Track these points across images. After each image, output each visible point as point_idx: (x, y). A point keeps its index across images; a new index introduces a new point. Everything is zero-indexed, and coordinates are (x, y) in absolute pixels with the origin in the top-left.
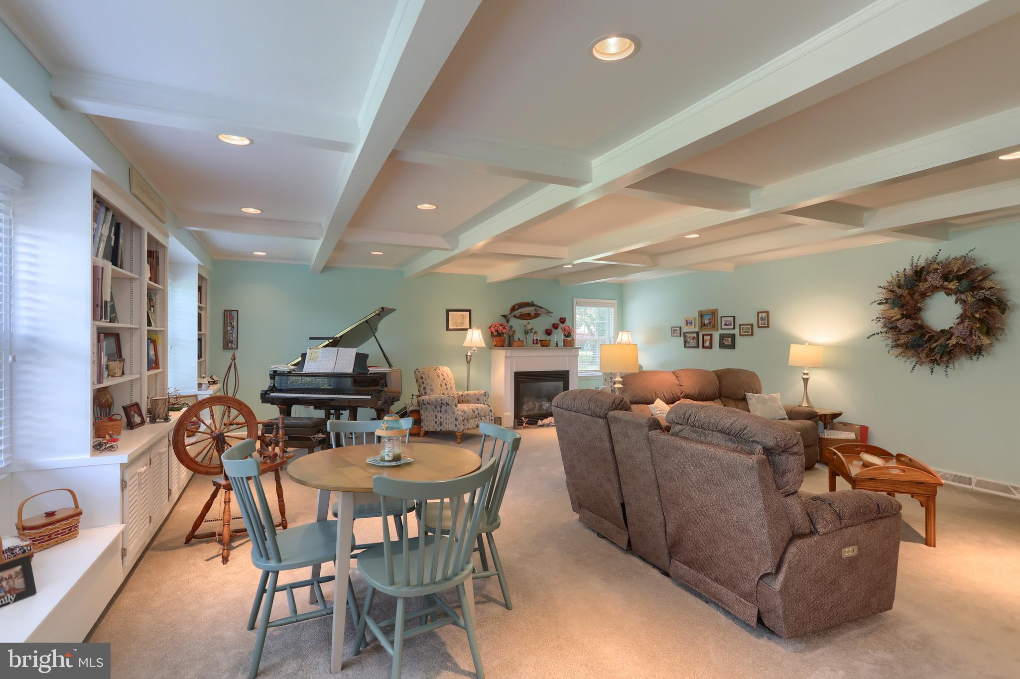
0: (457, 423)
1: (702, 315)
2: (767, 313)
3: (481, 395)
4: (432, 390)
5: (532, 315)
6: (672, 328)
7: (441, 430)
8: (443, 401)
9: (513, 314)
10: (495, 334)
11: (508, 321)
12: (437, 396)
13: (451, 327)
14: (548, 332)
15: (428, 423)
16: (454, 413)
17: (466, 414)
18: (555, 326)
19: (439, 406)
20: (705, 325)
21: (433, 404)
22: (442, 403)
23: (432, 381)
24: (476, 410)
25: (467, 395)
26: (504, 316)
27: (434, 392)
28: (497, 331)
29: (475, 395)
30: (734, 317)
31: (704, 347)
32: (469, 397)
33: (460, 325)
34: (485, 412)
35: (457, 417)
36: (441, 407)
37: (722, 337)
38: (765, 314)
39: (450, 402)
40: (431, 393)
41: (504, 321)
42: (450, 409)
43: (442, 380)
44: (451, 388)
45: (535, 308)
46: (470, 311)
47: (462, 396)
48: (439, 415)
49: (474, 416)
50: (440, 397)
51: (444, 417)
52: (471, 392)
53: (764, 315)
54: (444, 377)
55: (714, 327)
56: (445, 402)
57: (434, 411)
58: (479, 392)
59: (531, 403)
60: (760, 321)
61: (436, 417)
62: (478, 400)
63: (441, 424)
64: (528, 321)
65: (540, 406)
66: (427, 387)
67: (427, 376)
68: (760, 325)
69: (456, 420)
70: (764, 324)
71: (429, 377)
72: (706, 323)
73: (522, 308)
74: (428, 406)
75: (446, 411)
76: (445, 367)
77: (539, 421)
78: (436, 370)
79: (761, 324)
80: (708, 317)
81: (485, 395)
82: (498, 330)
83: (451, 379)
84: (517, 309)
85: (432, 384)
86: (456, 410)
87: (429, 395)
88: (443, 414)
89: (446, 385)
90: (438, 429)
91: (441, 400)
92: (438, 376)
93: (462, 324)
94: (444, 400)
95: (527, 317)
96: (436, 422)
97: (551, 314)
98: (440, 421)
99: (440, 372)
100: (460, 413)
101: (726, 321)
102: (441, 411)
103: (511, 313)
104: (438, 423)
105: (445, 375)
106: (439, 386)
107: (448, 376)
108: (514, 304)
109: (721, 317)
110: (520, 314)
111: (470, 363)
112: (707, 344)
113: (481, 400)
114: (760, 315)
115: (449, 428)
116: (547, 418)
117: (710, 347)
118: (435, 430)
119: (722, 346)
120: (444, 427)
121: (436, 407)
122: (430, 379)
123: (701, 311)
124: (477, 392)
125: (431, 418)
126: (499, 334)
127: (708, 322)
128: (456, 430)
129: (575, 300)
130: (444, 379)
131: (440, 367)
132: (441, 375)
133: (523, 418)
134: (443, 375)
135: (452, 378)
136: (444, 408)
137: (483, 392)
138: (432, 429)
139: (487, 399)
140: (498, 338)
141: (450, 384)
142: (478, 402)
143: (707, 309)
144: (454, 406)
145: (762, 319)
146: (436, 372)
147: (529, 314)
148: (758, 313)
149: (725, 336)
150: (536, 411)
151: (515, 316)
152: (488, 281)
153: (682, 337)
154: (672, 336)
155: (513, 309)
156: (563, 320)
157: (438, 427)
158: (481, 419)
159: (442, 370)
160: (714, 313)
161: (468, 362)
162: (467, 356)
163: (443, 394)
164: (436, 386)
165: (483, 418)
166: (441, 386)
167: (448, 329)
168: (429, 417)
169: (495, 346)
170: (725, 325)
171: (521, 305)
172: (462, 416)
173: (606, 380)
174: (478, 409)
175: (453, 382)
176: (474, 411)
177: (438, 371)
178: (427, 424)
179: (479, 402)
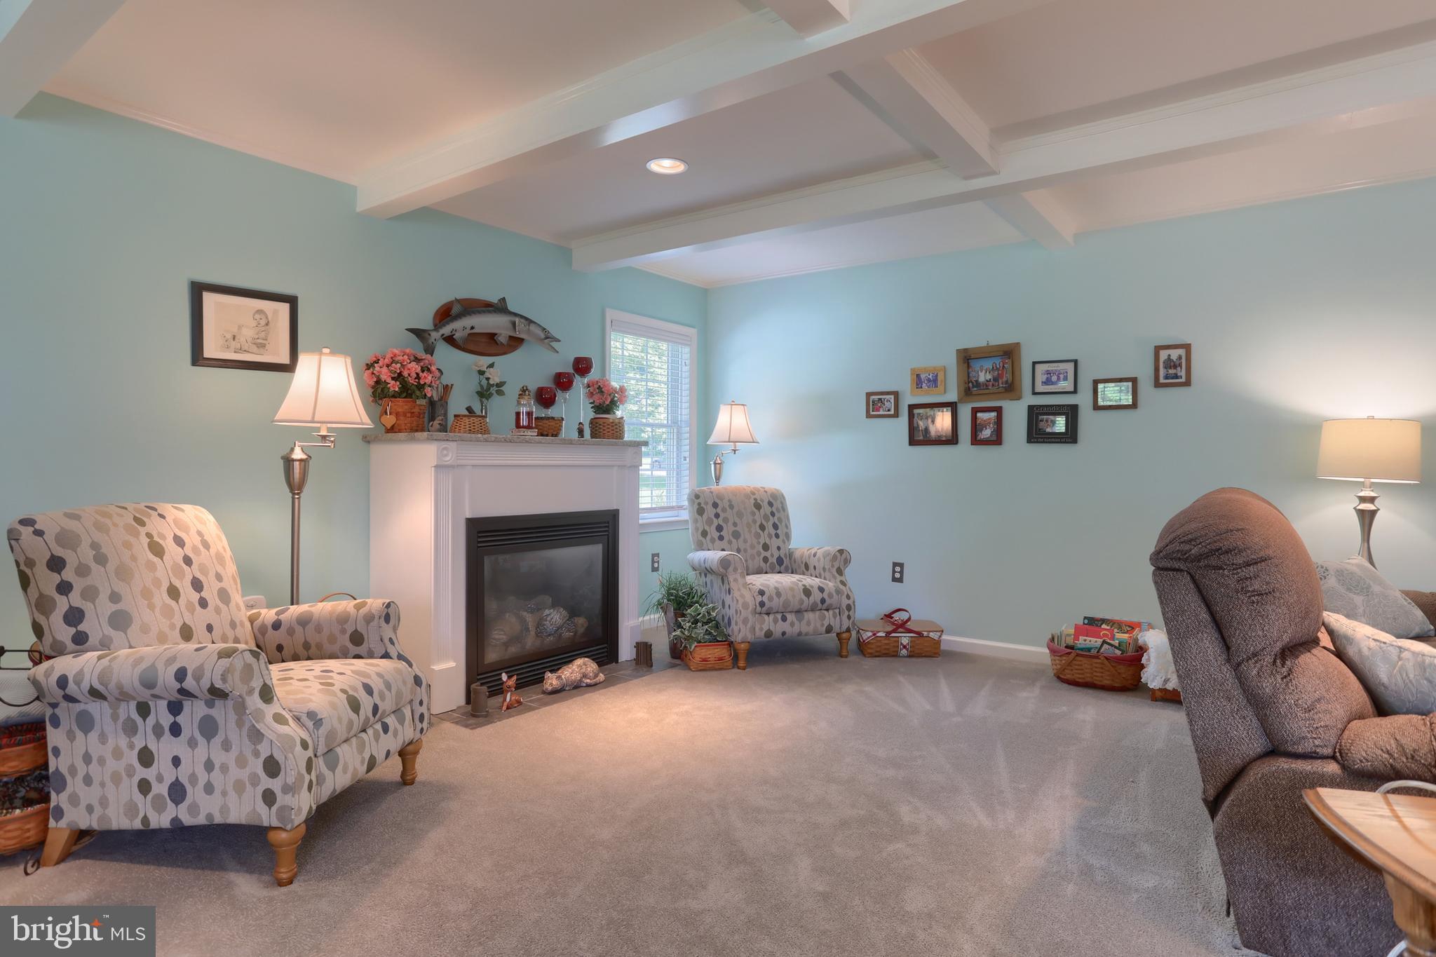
0: (275, 785)
1: (967, 358)
2: (1187, 347)
3: (369, 618)
4: (120, 621)
5: (502, 339)
6: (869, 395)
7: (175, 820)
8: (189, 683)
9: (446, 330)
10: (394, 386)
11: (430, 350)
12: (149, 651)
13: (210, 351)
14: (545, 398)
15: (95, 791)
16: (256, 736)
17: (323, 731)
18: (563, 382)
19: (163, 705)
20: (977, 384)
21: (124, 696)
22: (182, 691)
23: (124, 573)
24: (362, 695)
25: (304, 621)
26: (418, 333)
27: (134, 630)
28: (399, 377)
29: (343, 619)
30: (1076, 362)
31: (975, 441)
32: (310, 627)
33: (254, 348)
34: (399, 695)
35: (278, 756)
36: (175, 708)
37: (1035, 414)
38: (1182, 352)
39: (235, 685)
40: (116, 636)
41: (417, 348)
42: (232, 717)
43: (176, 566)
44: (224, 595)
45: (513, 318)
46: (292, 301)
47: (277, 625)
48: (165, 748)
49: (357, 722)
50: (172, 660)
51: (193, 761)
52: (321, 609)
53: (1175, 354)
54: (188, 551)
55: (1011, 389)
56: (206, 684)
57: (131, 729)
58: (358, 607)
59: (513, 620)
60: (1162, 372)
61: (146, 758)
62: (357, 639)
63: (177, 792)
64: (489, 360)
65: (539, 624)
66: (87, 607)
67: (87, 554)
68: (1162, 380)
69: (272, 767)
70: (1176, 377)
71: (101, 559)
72: (982, 379)
73: (474, 313)
74: (94, 707)
75: (209, 728)
76: (188, 508)
77: (548, 675)
78: (142, 524)
79: (1166, 377)
80: (988, 364)
81: (387, 619)
82: (405, 374)
83: (220, 559)
84: (459, 316)
85: (120, 587)
86: (269, 719)
87: (105, 644)
88: (192, 743)
89: (197, 585)
90: (161, 820)
91: (181, 675)
92: (157, 550)
93: (263, 346)
94: (198, 678)
95: (487, 344)
96: (144, 787)
97: (554, 344)
98: (170, 780)
99: (164, 531)
100: (292, 730)
101: (1048, 373)
102: (176, 730)
103: (437, 327)
104: (160, 789)
105: (191, 540)
106: (162, 597)
107: (206, 545)
108: (451, 298)
109: (1034, 363)
110: (468, 331)
111: (301, 487)
112: (986, 433)
113: (371, 641)
114: (1163, 355)
115: (224, 809)
116: (571, 662)
117: (997, 440)
118: (137, 824)
119: (1037, 434)
120: (194, 809)
121: (144, 710)
122: (111, 566)
123: (966, 350)
124: (346, 605)
125: (112, 765)
126: (408, 390)
127: (989, 377)
128: (267, 817)
129: (610, 314)
130: (188, 561)
131: (168, 509)
132: (169, 545)
133: (504, 677)
134: (179, 542)
135: (228, 554)
136: (193, 713)
137: (375, 604)
138: (120, 821)
139: (395, 629)
140: (401, 405)
141: (219, 578)
142: (357, 650)
143: (984, 344)
144: (255, 701)
145: (1170, 364)
146: (143, 530)
147: (492, 337)
148: (1158, 349)
149: (1045, 410)
150: (531, 643)
151: (450, 340)
152: (363, 205)
153: (904, 419)
154: (869, 416)
155: (445, 314)
156: (583, 366)
157: (159, 806)
158: (386, 729)
159: (176, 521)
160: (1009, 353)
161: (295, 488)
162: (288, 462)
163: (187, 633)
164: (147, 594)
165: (391, 721)
166: (174, 592)
167: (197, 358)
168: (102, 761)
169: (392, 430)
170: (1045, 383)
171: (472, 307)
172: (305, 745)
173: (704, 534)
174: (369, 690)
175: (231, 569)
176: (355, 705)
177: (154, 525)
178: (89, 795)
179: (362, 650)
